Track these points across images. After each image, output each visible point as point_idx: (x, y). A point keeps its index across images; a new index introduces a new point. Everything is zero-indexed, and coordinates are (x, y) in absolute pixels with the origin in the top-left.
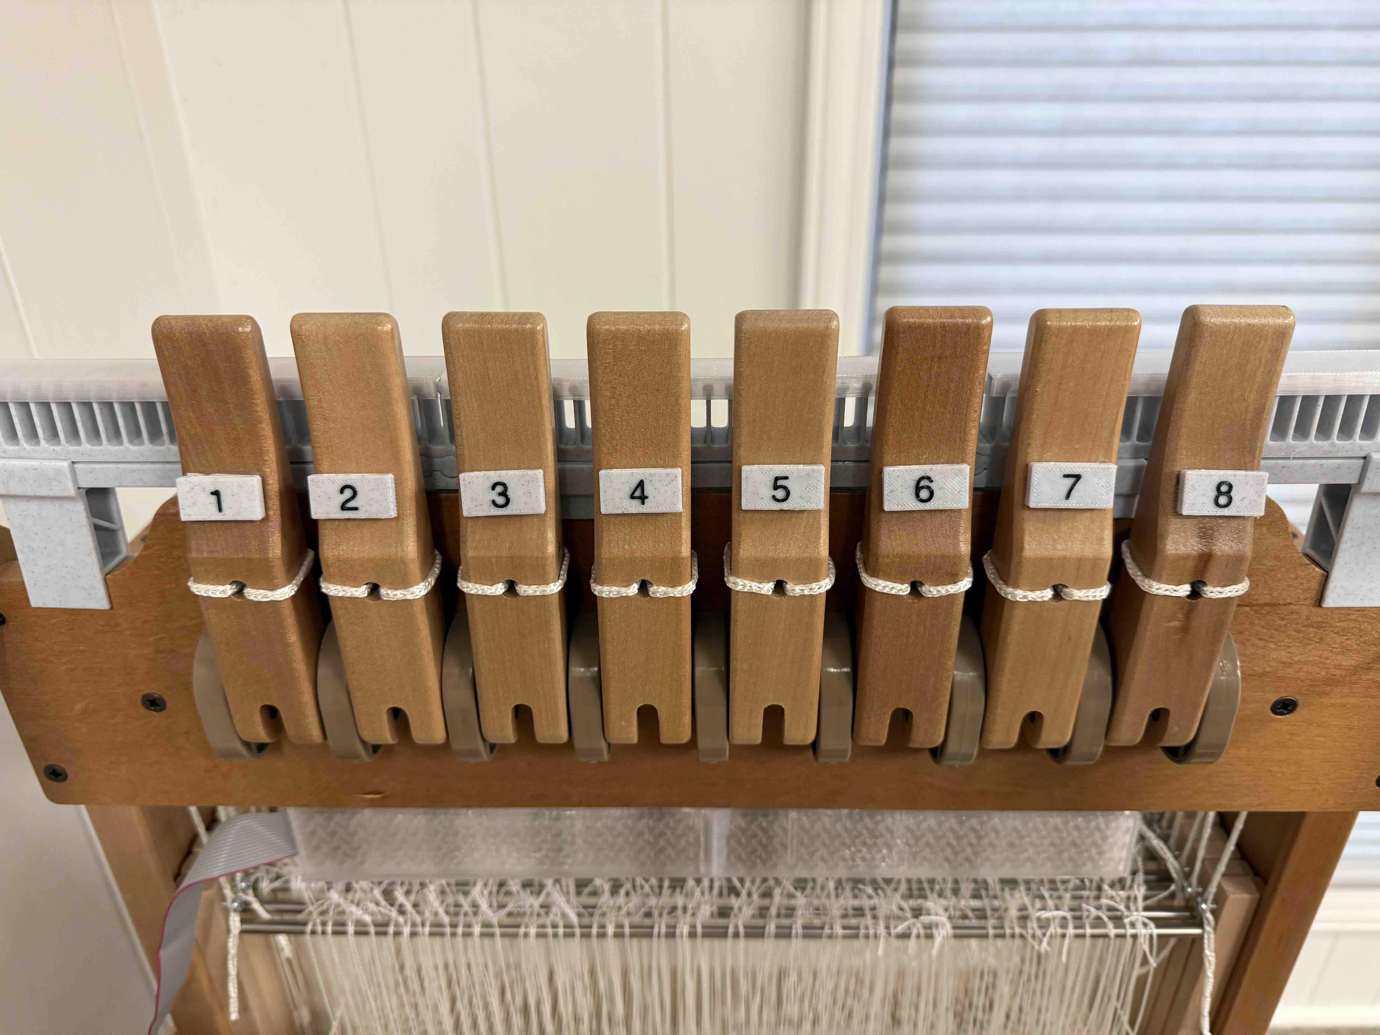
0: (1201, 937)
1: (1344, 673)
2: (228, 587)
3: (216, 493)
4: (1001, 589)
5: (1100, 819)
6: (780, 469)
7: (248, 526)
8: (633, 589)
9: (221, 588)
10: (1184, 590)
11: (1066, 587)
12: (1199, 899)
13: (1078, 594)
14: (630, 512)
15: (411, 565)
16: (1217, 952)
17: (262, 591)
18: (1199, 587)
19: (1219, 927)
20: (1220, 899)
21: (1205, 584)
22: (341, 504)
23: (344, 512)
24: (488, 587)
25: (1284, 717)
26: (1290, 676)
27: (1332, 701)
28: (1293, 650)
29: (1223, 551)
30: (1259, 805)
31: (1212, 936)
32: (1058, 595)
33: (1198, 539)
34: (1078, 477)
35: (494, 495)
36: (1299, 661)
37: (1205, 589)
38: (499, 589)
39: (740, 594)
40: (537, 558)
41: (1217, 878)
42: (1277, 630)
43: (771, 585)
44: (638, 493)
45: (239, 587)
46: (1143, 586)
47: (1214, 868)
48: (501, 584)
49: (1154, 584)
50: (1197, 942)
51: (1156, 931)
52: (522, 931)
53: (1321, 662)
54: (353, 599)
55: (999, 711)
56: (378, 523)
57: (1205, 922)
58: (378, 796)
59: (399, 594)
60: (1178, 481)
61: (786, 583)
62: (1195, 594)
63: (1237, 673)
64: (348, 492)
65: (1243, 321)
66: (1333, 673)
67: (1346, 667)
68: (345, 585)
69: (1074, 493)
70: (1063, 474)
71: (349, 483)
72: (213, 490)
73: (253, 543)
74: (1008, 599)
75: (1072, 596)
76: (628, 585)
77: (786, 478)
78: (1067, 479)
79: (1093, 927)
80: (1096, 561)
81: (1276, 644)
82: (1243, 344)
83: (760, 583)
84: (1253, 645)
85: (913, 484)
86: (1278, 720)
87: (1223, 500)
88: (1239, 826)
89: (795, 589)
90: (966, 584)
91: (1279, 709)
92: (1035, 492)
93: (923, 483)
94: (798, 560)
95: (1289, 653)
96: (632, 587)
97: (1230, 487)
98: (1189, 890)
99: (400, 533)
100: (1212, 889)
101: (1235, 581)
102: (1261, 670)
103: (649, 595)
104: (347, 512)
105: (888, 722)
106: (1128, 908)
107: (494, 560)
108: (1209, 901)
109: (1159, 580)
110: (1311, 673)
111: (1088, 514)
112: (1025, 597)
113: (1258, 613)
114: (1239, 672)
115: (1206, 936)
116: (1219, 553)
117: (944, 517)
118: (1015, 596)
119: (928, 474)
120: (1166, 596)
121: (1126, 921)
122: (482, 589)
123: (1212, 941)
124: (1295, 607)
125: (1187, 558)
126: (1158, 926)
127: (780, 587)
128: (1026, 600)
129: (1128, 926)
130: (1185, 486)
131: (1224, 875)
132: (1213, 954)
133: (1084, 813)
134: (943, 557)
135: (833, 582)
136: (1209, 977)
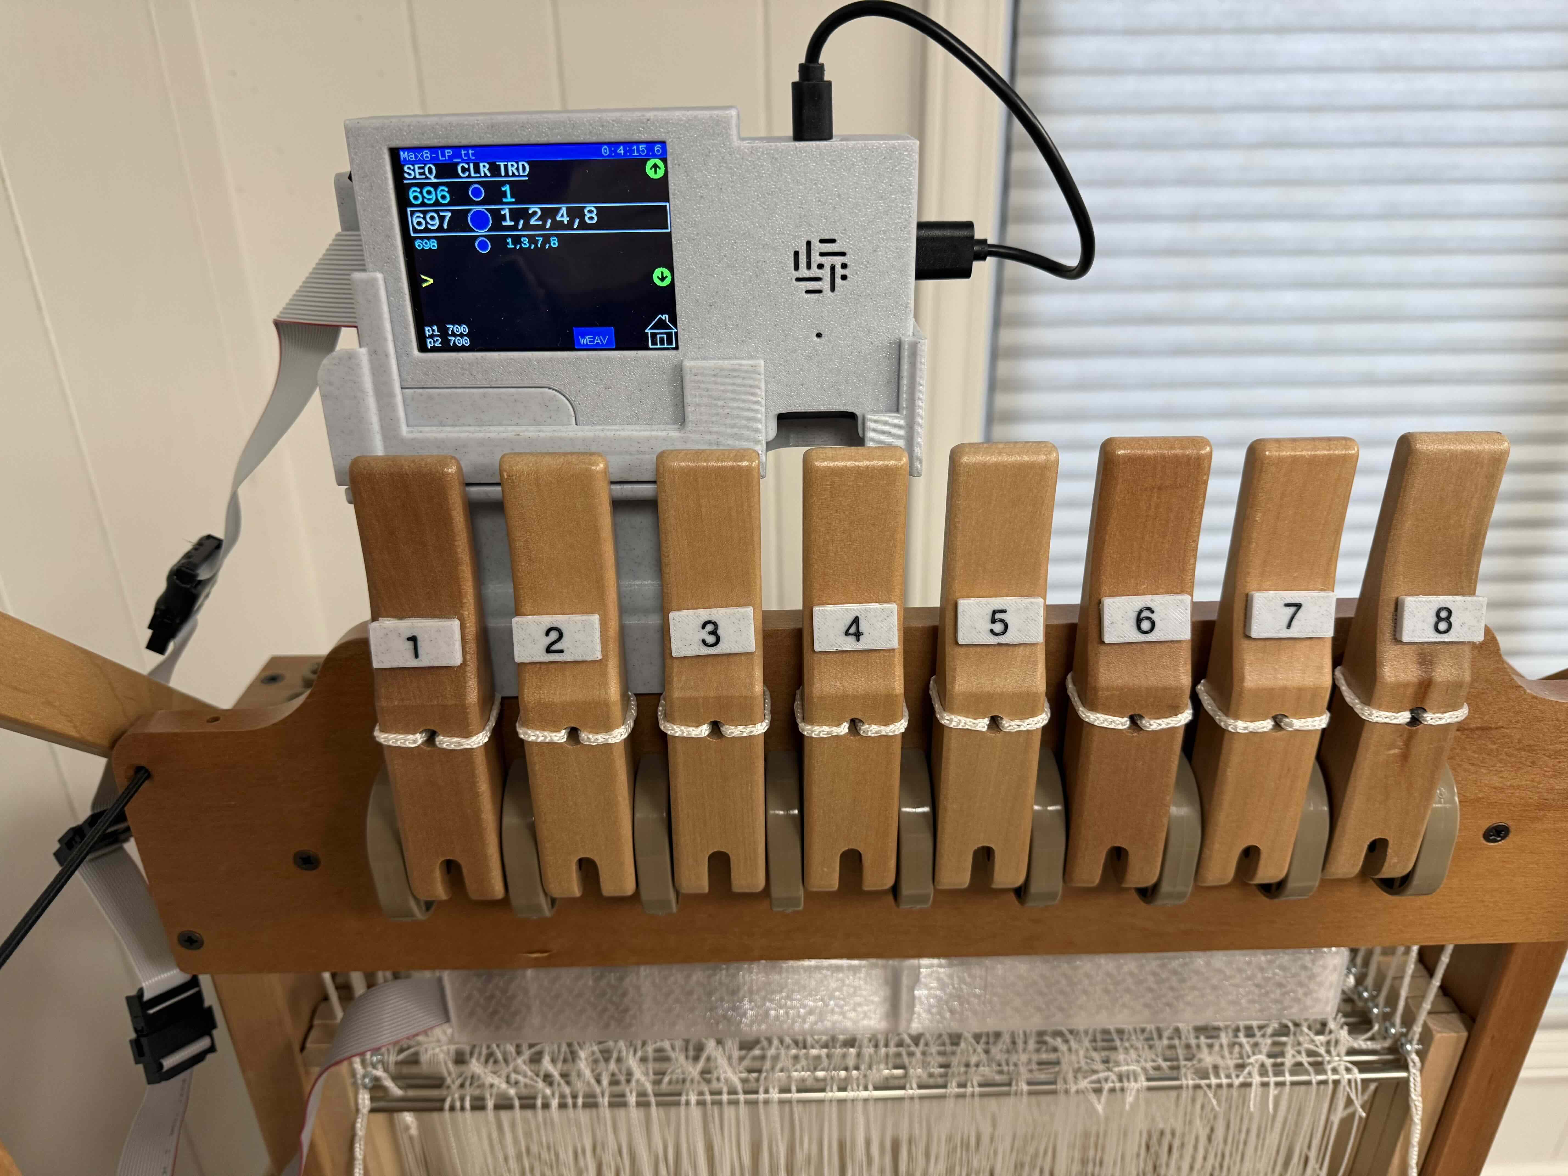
0: (1406, 1081)
1: (1556, 797)
2: (418, 736)
3: (413, 639)
4: (1221, 721)
5: (1306, 957)
6: (998, 603)
7: (442, 672)
8: (843, 729)
9: (411, 737)
10: (1404, 717)
11: (1286, 717)
12: (1403, 1040)
13: (1298, 724)
14: (845, 649)
15: (613, 708)
16: (1423, 1095)
17: (456, 739)
18: (1418, 714)
19: (1424, 1070)
20: (1426, 1038)
21: (1425, 710)
22: (546, 647)
23: (549, 655)
24: (694, 729)
25: (1496, 844)
26: (1502, 801)
27: (1545, 827)
28: (1505, 774)
29: (1442, 677)
30: (1472, 937)
31: (1419, 1079)
32: (1278, 726)
33: (1418, 665)
34: (1298, 606)
35: (704, 634)
36: (1511, 786)
37: (1425, 715)
38: (704, 731)
39: (954, 731)
40: (746, 697)
41: (1422, 1017)
42: (1489, 755)
43: (986, 721)
44: (853, 630)
45: (428, 734)
46: (1363, 714)
47: (1419, 1006)
48: (706, 725)
49: (1374, 711)
50: (1403, 1086)
51: (1360, 1076)
52: (683, 1099)
53: (1534, 787)
54: (552, 744)
55: (1217, 846)
56: (581, 665)
57: (1411, 1064)
58: (545, 955)
59: (601, 738)
60: (1398, 607)
61: (1002, 718)
62: (1415, 721)
63: (1454, 800)
64: (554, 635)
65: (1459, 448)
66: (1546, 798)
67: (1559, 791)
68: (544, 730)
69: (1294, 622)
70: (1283, 603)
71: (555, 625)
72: (409, 636)
73: (449, 689)
74: (1228, 731)
75: (1291, 725)
76: (838, 725)
77: (1003, 611)
78: (1288, 608)
79: (1292, 1073)
80: (1315, 691)
81: (1487, 768)
82: (1459, 470)
83: (975, 719)
84: (1465, 770)
85: (1134, 615)
86: (1491, 848)
87: (1443, 626)
88: (1445, 959)
89: (1010, 725)
90: (1186, 716)
91: (1492, 836)
92: (1257, 622)
93: (1146, 614)
94: (1014, 694)
95: (1502, 777)
96: (842, 726)
97: (1450, 612)
98: (1393, 1031)
99: (604, 674)
100: (1417, 1029)
101: (1454, 707)
102: (1473, 797)
103: (859, 734)
104: (552, 654)
105: (1102, 861)
106: (1328, 1052)
107: (701, 700)
108: (1415, 1042)
109: (1379, 708)
110: (1523, 798)
111: (1308, 643)
112: (1246, 728)
113: (1469, 738)
114: (1457, 799)
115: (1411, 1079)
116: (1439, 680)
117: (1163, 647)
118: (1236, 727)
119: (1149, 605)
120: (1386, 723)
121: (1329, 1067)
122: (688, 731)
123: (1419, 1084)
124: (1506, 730)
125: (1407, 685)
126: (1361, 1071)
127: (995, 722)
128: (1246, 731)
129: (1329, 1072)
130: (1405, 613)
131: (1430, 1013)
132: (1420, 1099)
133: (1290, 951)
134: (1165, 689)
135: (1049, 715)
136: (1415, 1124)
